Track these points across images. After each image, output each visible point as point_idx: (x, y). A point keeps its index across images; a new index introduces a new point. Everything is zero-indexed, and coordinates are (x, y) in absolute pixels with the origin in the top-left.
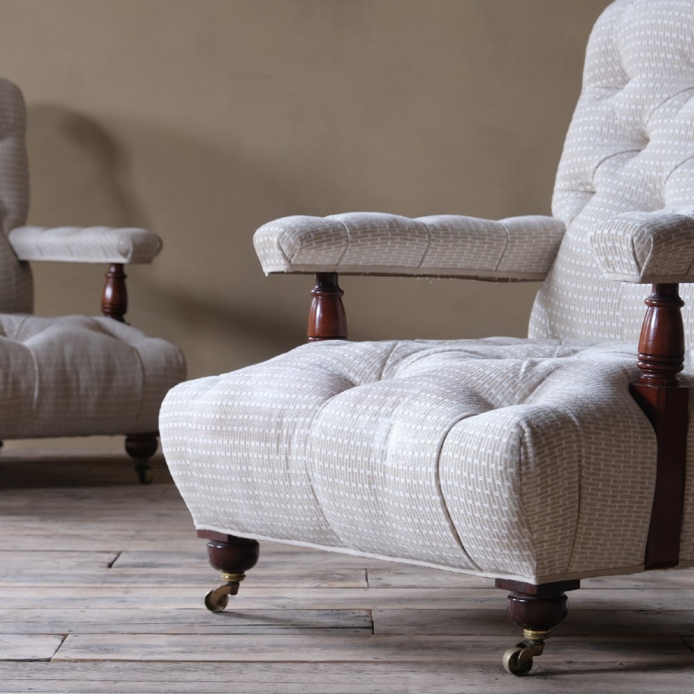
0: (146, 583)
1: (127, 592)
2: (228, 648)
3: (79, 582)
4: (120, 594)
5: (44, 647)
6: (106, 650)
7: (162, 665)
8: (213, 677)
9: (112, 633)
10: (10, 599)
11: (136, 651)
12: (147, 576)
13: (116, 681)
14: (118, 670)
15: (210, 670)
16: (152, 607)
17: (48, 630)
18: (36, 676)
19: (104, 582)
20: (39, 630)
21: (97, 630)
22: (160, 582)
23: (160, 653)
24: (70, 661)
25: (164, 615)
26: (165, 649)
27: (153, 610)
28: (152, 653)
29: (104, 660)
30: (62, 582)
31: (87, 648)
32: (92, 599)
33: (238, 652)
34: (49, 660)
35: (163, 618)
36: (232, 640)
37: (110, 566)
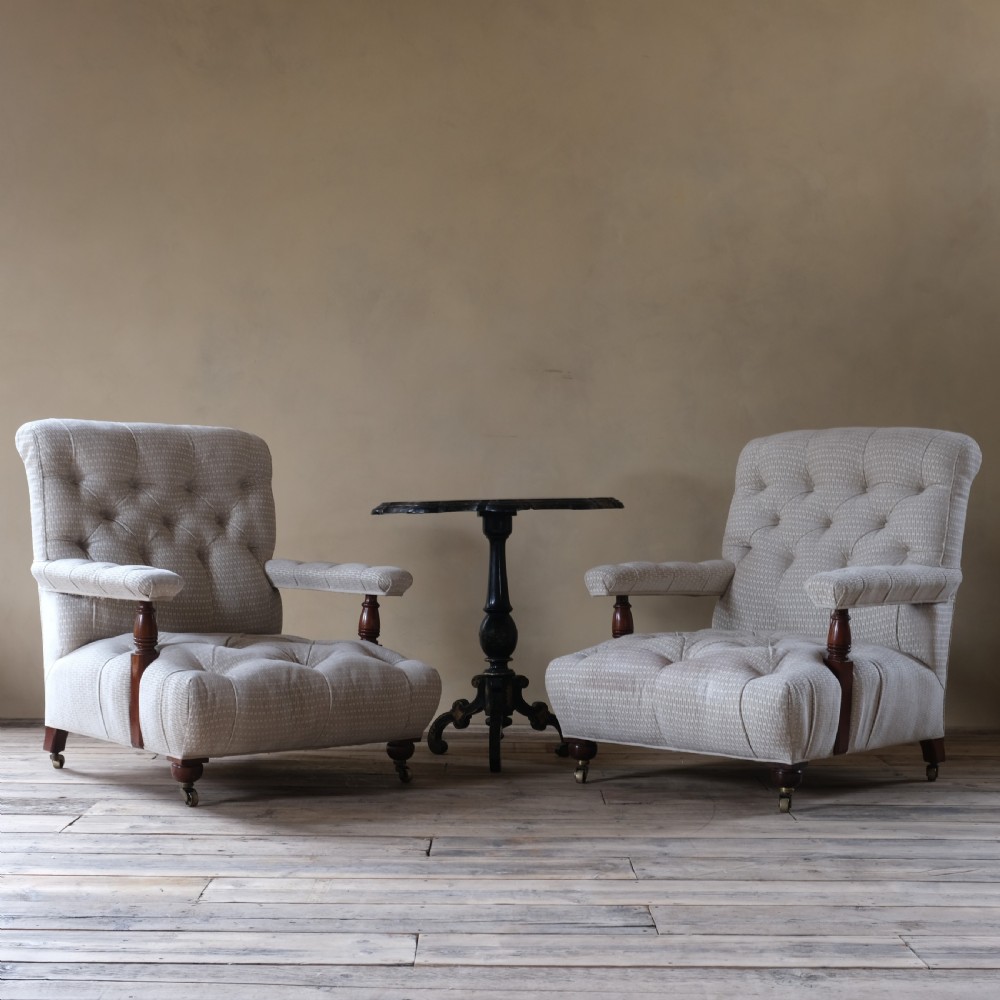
0: (463, 873)
1: (451, 885)
2: (550, 950)
3: (410, 872)
4: (445, 887)
5: (402, 949)
6: (454, 951)
7: (503, 970)
8: (549, 986)
9: (452, 932)
10: (362, 893)
11: (477, 953)
12: (462, 866)
13: (473, 990)
14: (470, 977)
15: (542, 977)
16: (476, 902)
17: (401, 928)
18: (409, 984)
19: (429, 873)
20: (394, 929)
21: (441, 929)
22: (473, 873)
23: (498, 956)
24: (429, 965)
25: (488, 911)
26: (501, 952)
27: (477, 906)
28: (491, 957)
29: (456, 966)
30: (397, 872)
31: (438, 951)
32: (427, 892)
33: (558, 956)
34: (412, 965)
35: (488, 915)
36: (550, 941)
37: (428, 854)
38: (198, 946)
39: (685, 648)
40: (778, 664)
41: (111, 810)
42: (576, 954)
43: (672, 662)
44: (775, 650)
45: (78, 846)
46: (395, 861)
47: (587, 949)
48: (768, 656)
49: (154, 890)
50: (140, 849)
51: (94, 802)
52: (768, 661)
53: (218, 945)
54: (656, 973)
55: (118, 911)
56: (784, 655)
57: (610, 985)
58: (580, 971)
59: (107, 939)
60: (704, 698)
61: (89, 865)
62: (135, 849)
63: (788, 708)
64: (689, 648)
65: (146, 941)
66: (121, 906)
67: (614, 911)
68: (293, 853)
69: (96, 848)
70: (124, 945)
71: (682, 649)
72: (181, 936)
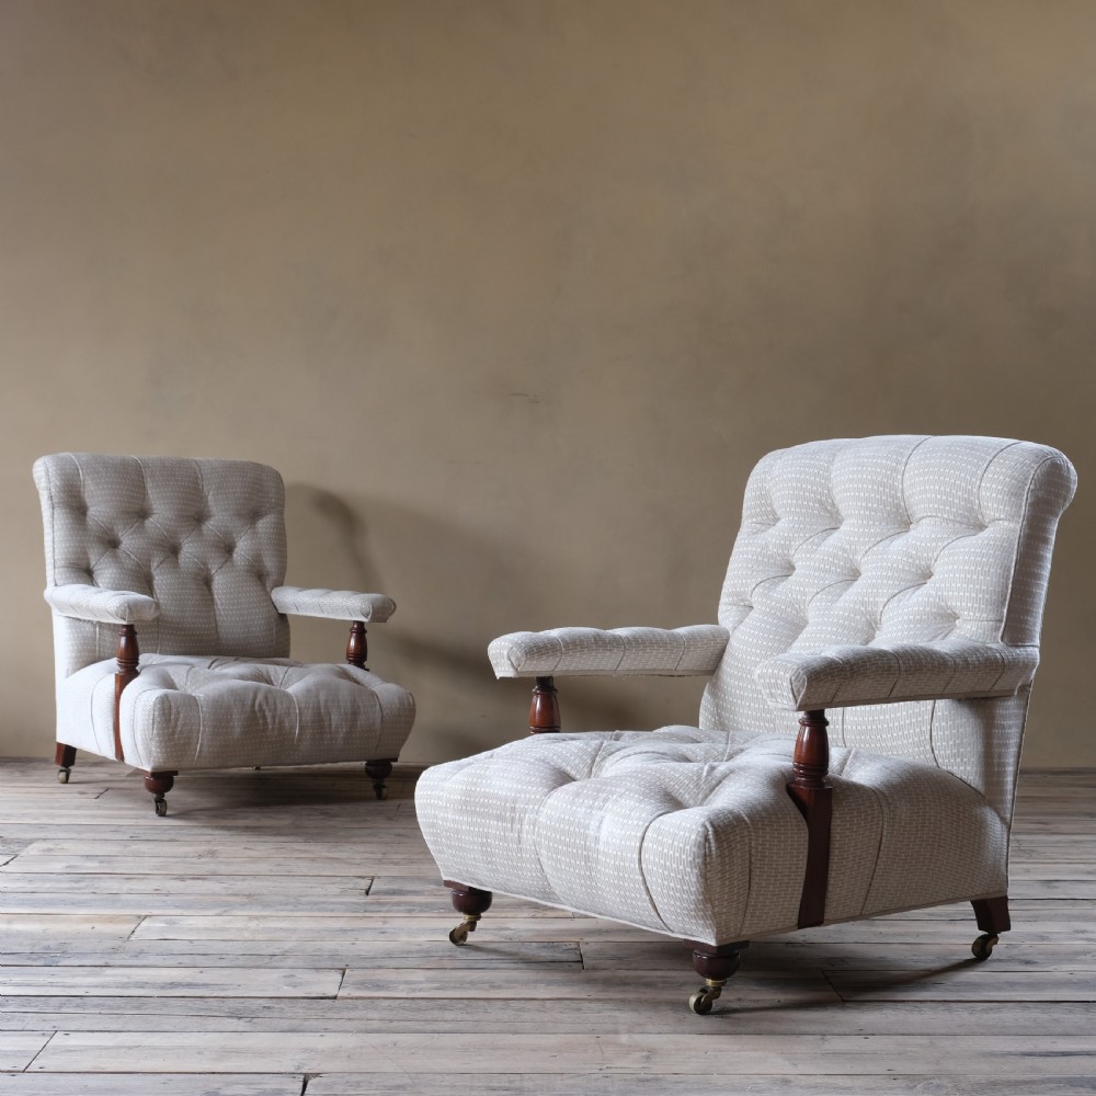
0: (399, 911)
1: (385, 923)
2: (473, 984)
3: (346, 911)
4: (379, 925)
5: (328, 984)
6: (378, 986)
7: (423, 1003)
8: (465, 1016)
9: (380, 967)
10: (294, 931)
11: (401, 987)
12: (398, 904)
13: (391, 1021)
14: (391, 1009)
15: (461, 1009)
16: (408, 939)
17: (329, 964)
18: (329, 1015)
19: (365, 911)
20: (322, 965)
21: (368, 965)
22: (410, 911)
23: (420, 990)
24: (352, 998)
25: (418, 948)
26: (425, 985)
27: (408, 943)
28: (414, 990)
29: (379, 998)
30: (332, 911)
31: (362, 985)
32: (359, 930)
33: (481, 989)
34: (335, 998)
35: (418, 952)
36: (475, 975)
37: (367, 893)
38: (126, 980)
39: (598, 759)
40: (712, 790)
41: (49, 850)
42: (499, 987)
43: (574, 780)
44: (713, 768)
45: (11, 886)
46: (333, 900)
47: (510, 983)
48: (699, 779)
49: (86, 927)
50: (75, 888)
51: (31, 841)
52: (697, 786)
53: (145, 979)
54: (574, 1005)
55: (48, 947)
56: (725, 776)
57: (526, 1016)
58: (500, 1003)
59: (35, 974)
60: (597, 840)
61: (22, 903)
62: (69, 889)
63: (705, 864)
64: (604, 758)
65: (74, 976)
66: (52, 943)
67: (544, 947)
68: (230, 892)
69: (29, 887)
70: (50, 980)
71: (593, 761)
72: (108, 971)
